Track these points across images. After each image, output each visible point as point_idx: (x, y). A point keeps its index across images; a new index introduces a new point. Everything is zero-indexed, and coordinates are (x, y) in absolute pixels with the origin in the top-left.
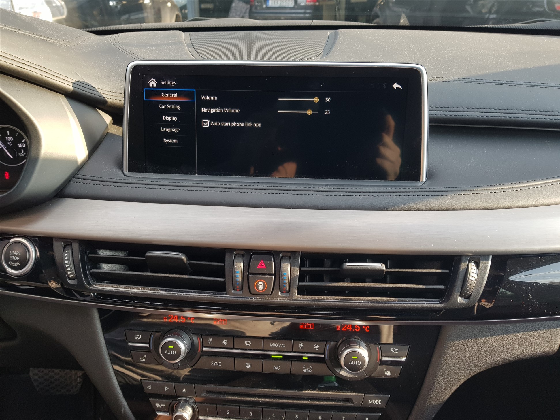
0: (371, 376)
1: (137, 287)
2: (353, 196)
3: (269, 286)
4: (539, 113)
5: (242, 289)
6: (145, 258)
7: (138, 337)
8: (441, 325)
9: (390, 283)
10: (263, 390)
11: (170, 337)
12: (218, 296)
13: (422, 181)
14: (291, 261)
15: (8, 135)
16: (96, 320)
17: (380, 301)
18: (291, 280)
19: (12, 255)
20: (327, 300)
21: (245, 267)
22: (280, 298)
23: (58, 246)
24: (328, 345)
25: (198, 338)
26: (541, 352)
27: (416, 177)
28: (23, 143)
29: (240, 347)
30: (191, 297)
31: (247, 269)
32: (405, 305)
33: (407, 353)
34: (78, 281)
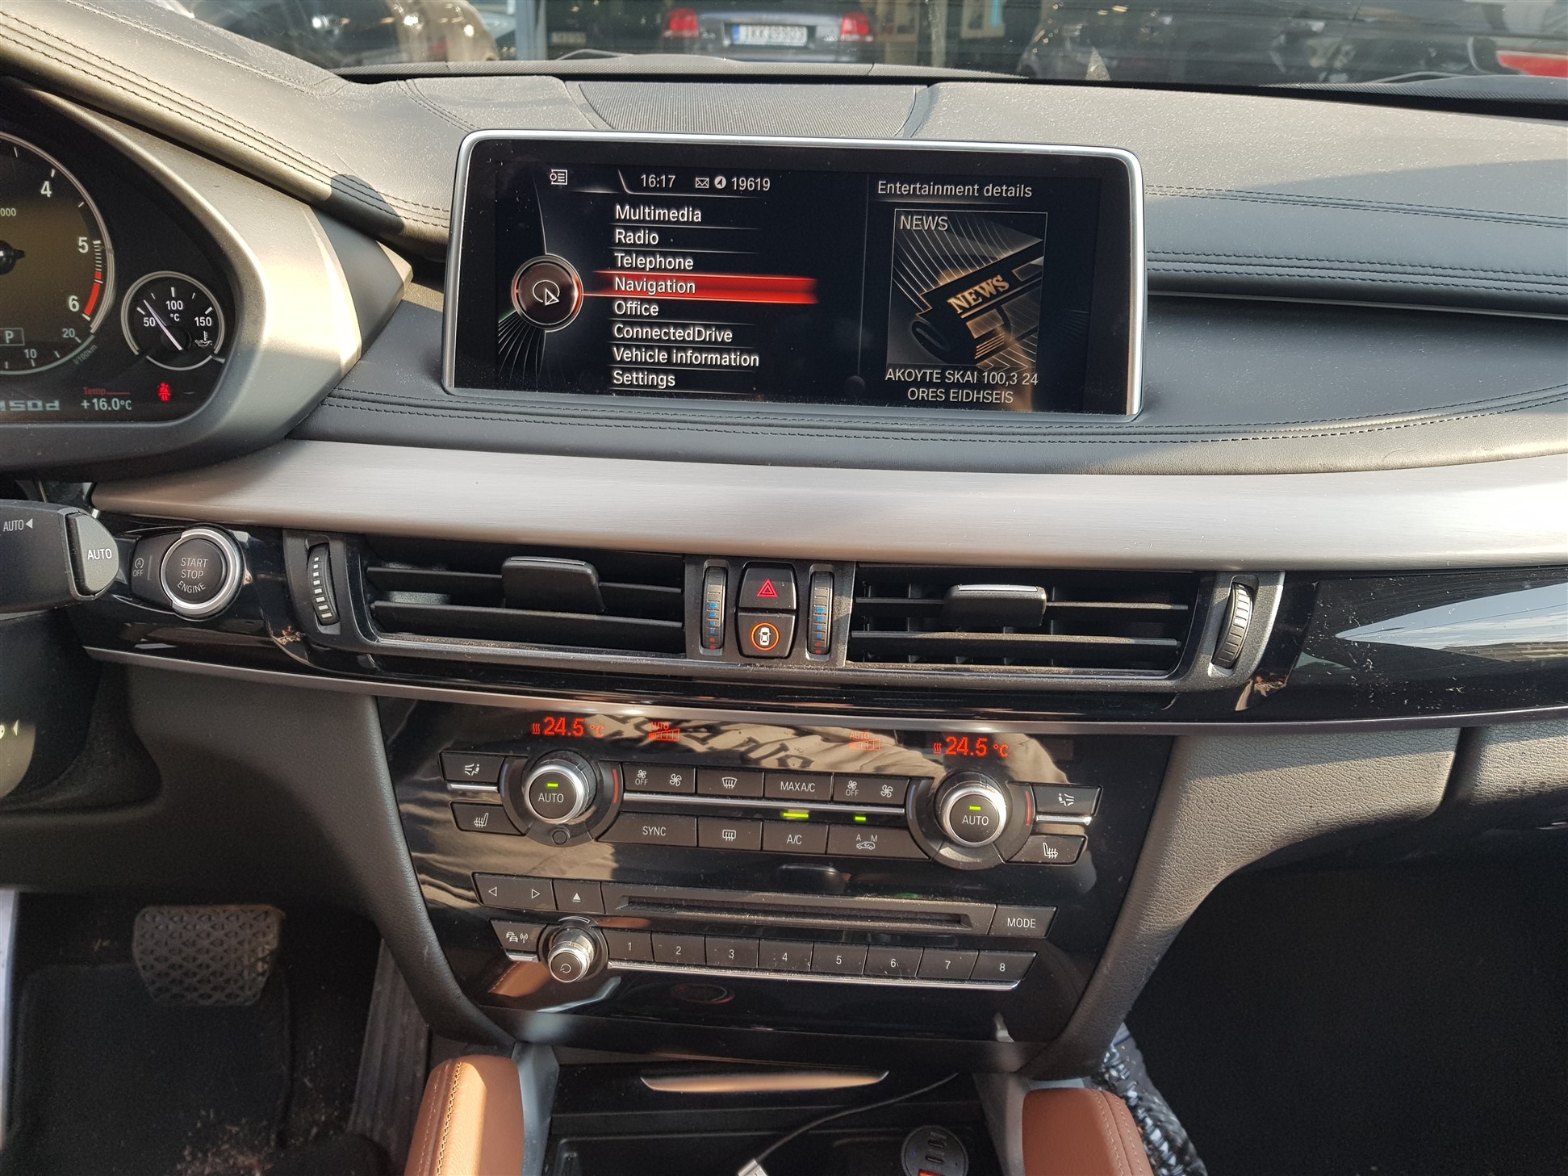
0: (1012, 860)
3: (783, 639)
4: (1400, 269)
5: (722, 645)
6: (500, 576)
7: (471, 769)
8: (1171, 734)
9: (1056, 633)
10: (761, 894)
11: (551, 763)
12: (668, 662)
13: (1131, 414)
14: (835, 583)
15: (173, 296)
16: (371, 730)
17: (1034, 674)
18: (834, 625)
19: (185, 567)
21: (728, 596)
22: (807, 665)
23: (294, 548)
24: (914, 787)
25: (614, 772)
26: (1402, 806)
27: (1118, 406)
28: (209, 315)
29: (710, 791)
31: (734, 602)
32: (1091, 682)
33: (1094, 806)
34: (341, 626)
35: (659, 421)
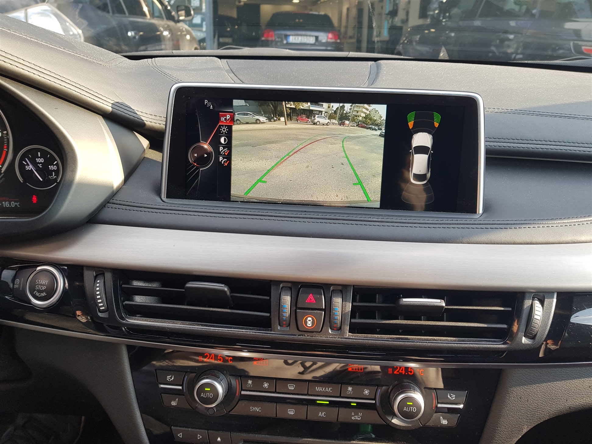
0: (426, 425)
1: (174, 322)
2: (407, 227)
3: (318, 323)
5: (289, 325)
6: (184, 290)
7: (170, 378)
8: (502, 368)
9: (447, 321)
10: (306, 439)
11: (207, 378)
12: (262, 333)
13: (479, 214)
14: (343, 295)
15: (39, 156)
16: (124, 359)
17: (439, 341)
18: (342, 316)
19: (38, 284)
20: (381, 339)
21: (292, 301)
22: (329, 335)
23: (88, 275)
24: (379, 390)
25: (237, 380)
27: (473, 210)
29: (282, 390)
30: (233, 333)
31: (295, 304)
32: (466, 345)
33: (465, 400)
34: (109, 313)
35: (260, 215)
